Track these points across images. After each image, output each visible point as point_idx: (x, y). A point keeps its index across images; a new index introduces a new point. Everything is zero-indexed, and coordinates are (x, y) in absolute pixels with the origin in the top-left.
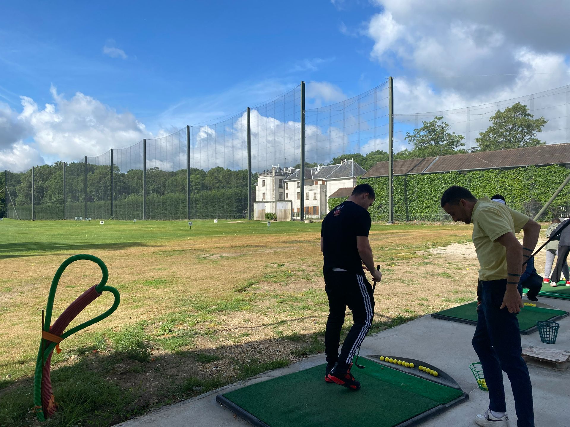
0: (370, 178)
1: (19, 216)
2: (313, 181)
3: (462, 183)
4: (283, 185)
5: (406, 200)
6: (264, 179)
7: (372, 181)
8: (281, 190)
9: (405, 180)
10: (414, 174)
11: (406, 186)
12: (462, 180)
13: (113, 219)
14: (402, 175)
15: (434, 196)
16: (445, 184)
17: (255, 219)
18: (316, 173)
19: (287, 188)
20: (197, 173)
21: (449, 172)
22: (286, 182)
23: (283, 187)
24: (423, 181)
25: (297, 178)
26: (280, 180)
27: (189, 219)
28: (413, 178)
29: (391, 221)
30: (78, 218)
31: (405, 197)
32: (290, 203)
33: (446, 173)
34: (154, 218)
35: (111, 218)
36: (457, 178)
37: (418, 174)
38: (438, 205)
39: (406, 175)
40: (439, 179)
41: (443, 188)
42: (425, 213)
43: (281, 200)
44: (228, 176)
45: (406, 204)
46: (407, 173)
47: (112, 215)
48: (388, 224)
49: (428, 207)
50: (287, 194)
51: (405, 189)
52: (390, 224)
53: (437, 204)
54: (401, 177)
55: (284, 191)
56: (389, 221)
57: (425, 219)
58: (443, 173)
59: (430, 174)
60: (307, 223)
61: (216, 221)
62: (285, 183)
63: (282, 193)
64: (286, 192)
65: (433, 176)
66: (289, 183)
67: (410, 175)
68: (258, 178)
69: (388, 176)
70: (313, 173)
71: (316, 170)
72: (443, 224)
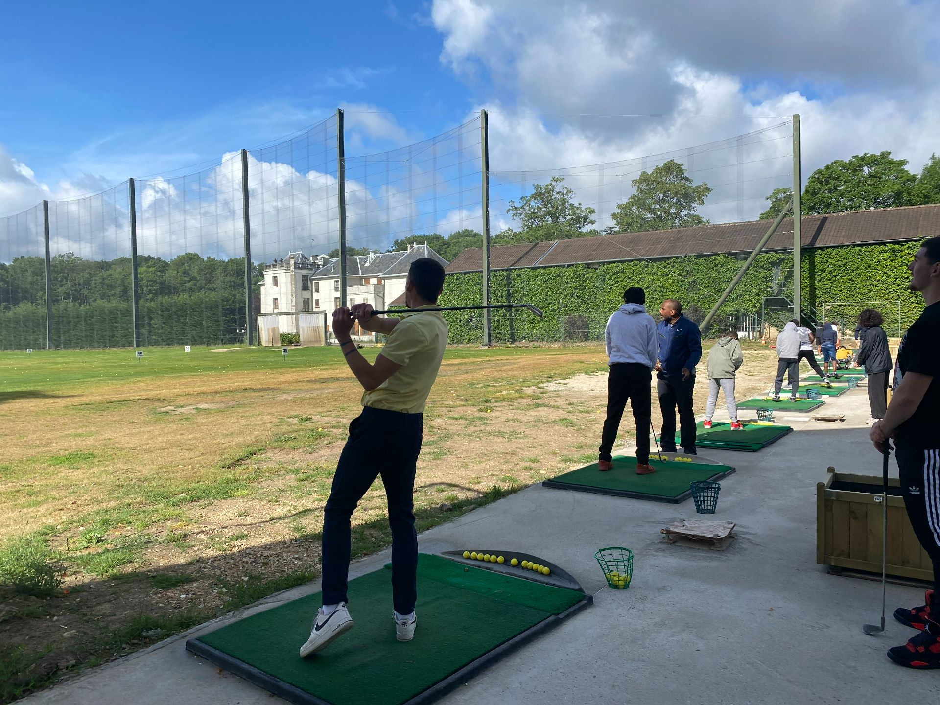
2: (361, 278)
3: (592, 282)
4: (310, 285)
6: (275, 275)
7: (458, 279)
8: (306, 294)
9: (508, 277)
10: (521, 269)
11: (509, 287)
12: (592, 277)
14: (503, 270)
15: (551, 303)
16: (567, 283)
17: (264, 344)
18: (367, 264)
19: (317, 290)
20: (150, 263)
21: (573, 265)
22: (314, 279)
23: (310, 289)
24: (535, 280)
25: (334, 273)
26: (303, 276)
27: (138, 346)
28: (520, 275)
29: (487, 343)
32: (322, 317)
33: (569, 266)
34: (68, 345)
36: (584, 275)
37: (528, 268)
38: (557, 316)
39: (509, 270)
40: (558, 276)
41: (565, 289)
42: (538, 329)
43: (307, 310)
44: (209, 268)
45: (510, 315)
46: (511, 266)
48: (483, 348)
49: (542, 320)
50: (317, 301)
51: (508, 291)
52: (486, 347)
54: (501, 274)
55: (312, 295)
56: (485, 343)
57: (538, 339)
58: (564, 266)
59: (544, 268)
61: (188, 349)
62: (314, 282)
63: (308, 298)
64: (316, 296)
65: (548, 271)
66: (320, 282)
67: (515, 269)
68: (264, 273)
69: (482, 272)
70: (362, 266)
71: (367, 261)
72: (565, 346)
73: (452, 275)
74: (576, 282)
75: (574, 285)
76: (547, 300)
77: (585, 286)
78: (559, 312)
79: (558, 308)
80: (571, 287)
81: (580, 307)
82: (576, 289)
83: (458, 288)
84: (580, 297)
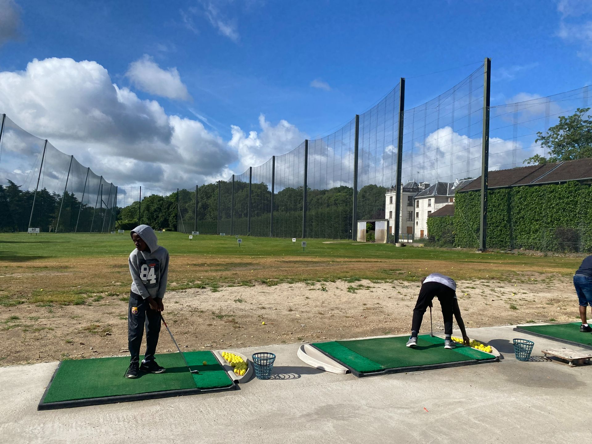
0: (468, 191)
1: (185, 230)
3: (583, 198)
4: (413, 202)
5: (509, 221)
6: (391, 196)
7: (471, 195)
8: (411, 209)
9: (509, 193)
10: (521, 186)
11: (509, 202)
12: (584, 193)
14: (506, 188)
15: (544, 216)
16: (560, 198)
17: (358, 240)
19: (418, 206)
21: (566, 182)
22: (417, 199)
23: (413, 205)
24: (531, 196)
25: (428, 194)
26: (409, 197)
28: (519, 192)
29: (482, 248)
30: (195, 233)
31: (509, 217)
32: (386, 223)
33: (563, 183)
35: (248, 235)
36: (576, 191)
37: (526, 186)
39: (510, 187)
40: (552, 192)
41: (557, 204)
42: (533, 239)
43: (410, 220)
45: (510, 226)
46: (514, 184)
47: (249, 231)
48: (477, 252)
49: (537, 231)
50: (417, 213)
51: (509, 205)
52: (480, 252)
53: (549, 227)
54: (504, 190)
55: (415, 209)
56: (479, 248)
57: (534, 247)
58: (557, 183)
59: (540, 185)
60: (398, 246)
61: (294, 240)
63: (412, 212)
64: (417, 210)
65: (543, 188)
67: (516, 186)
68: (386, 195)
70: (450, 188)
71: (453, 186)
74: (568, 198)
75: (566, 200)
76: (541, 213)
77: (577, 202)
78: (552, 225)
79: (551, 221)
80: (563, 202)
81: (571, 220)
82: (568, 204)
83: (471, 202)
84: (572, 212)
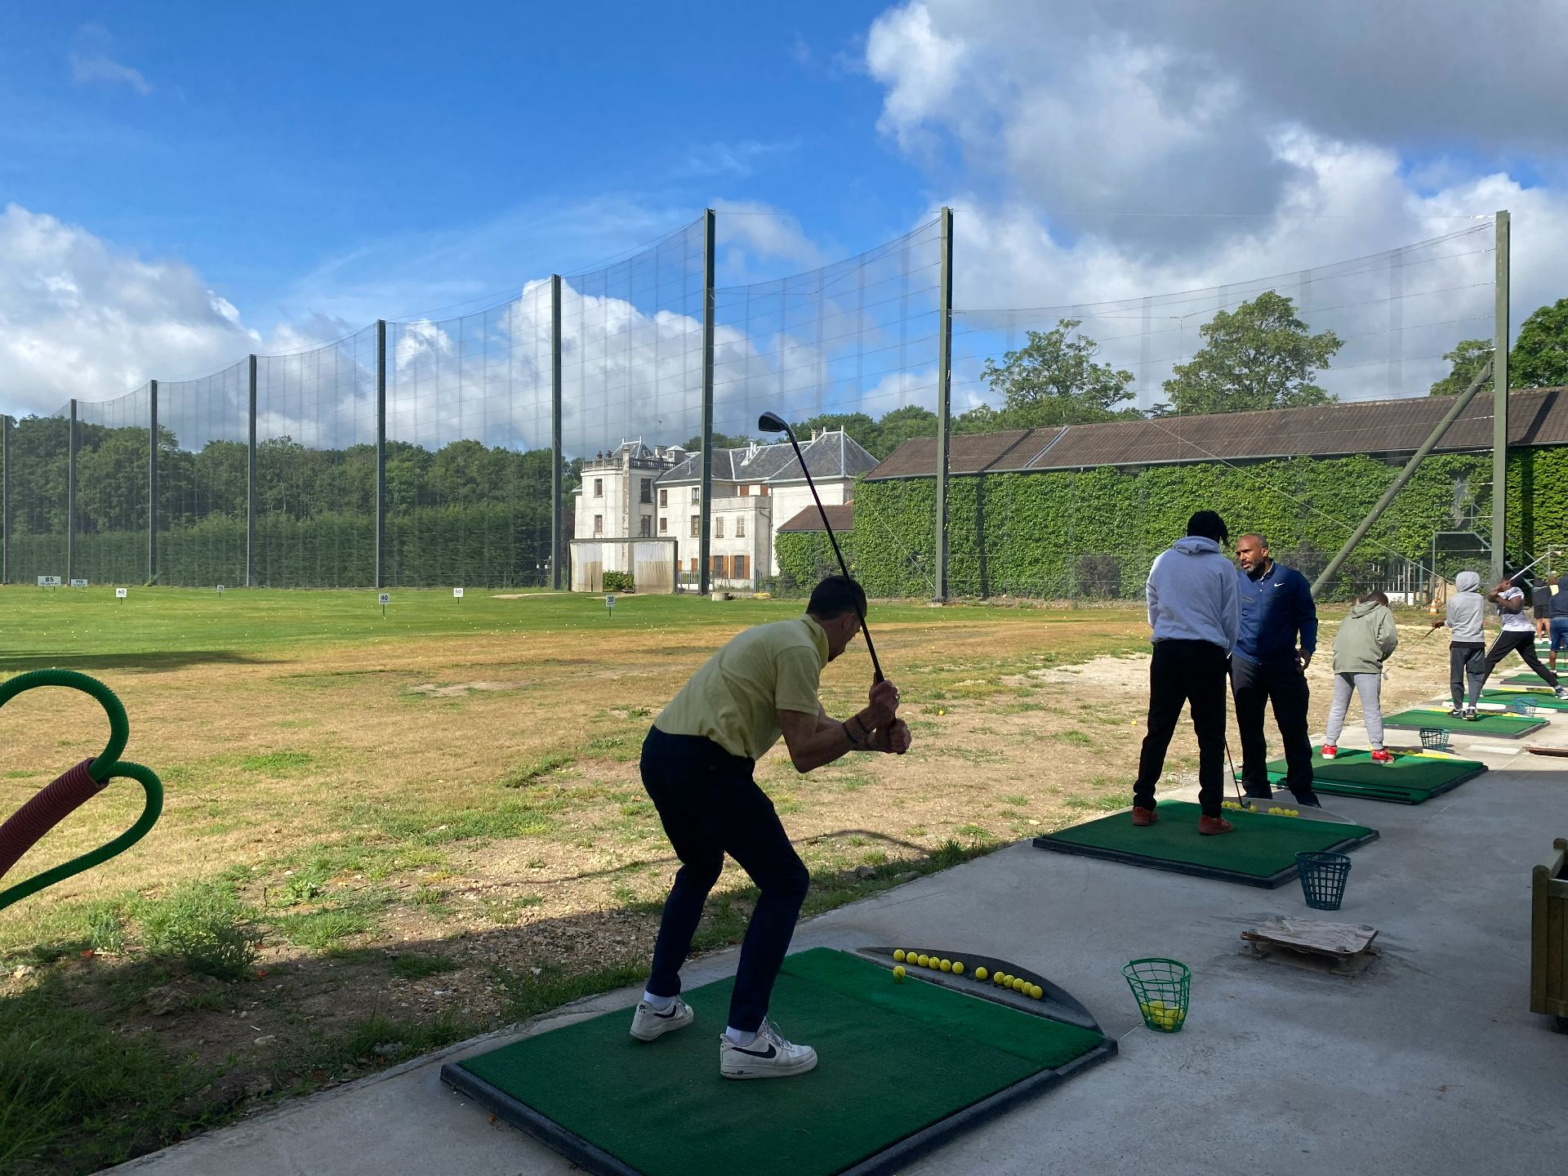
0: (887, 480)
2: (735, 485)
3: (1127, 499)
4: (652, 495)
5: (981, 541)
6: (599, 477)
7: (894, 489)
8: (647, 510)
9: (979, 486)
10: (1004, 473)
11: (980, 504)
12: (1127, 490)
13: (154, 583)
14: (972, 475)
15: (1053, 532)
16: (1083, 499)
17: (575, 588)
18: (745, 463)
19: (664, 503)
20: (406, 455)
21: (1094, 469)
22: (660, 486)
23: (654, 501)
24: (1026, 492)
25: (692, 476)
26: (643, 480)
27: (382, 586)
28: (1001, 484)
29: (941, 597)
30: (47, 580)
31: (980, 535)
32: (670, 547)
33: (1087, 470)
34: (277, 581)
35: (150, 582)
36: (1112, 486)
37: (1014, 473)
38: (1063, 556)
39: (982, 475)
40: (1067, 486)
41: (1078, 510)
42: (1029, 576)
43: (646, 535)
44: (496, 465)
45: (982, 551)
46: (986, 469)
48: (933, 606)
49: (1037, 561)
50: (664, 521)
51: (979, 511)
52: (939, 605)
53: (1062, 553)
54: (969, 480)
55: (656, 511)
56: (936, 598)
57: (1030, 593)
58: (1078, 470)
59: (1044, 472)
60: (717, 599)
61: (458, 593)
62: (659, 490)
63: (650, 516)
64: (661, 513)
65: (1051, 478)
66: (670, 490)
67: (993, 473)
68: (582, 474)
69: (935, 477)
70: (737, 464)
71: (745, 457)
72: (1076, 607)
73: (885, 481)
74: (1098, 498)
75: (1096, 503)
76: (1046, 527)
77: (1115, 506)
78: (1068, 549)
79: (1066, 541)
80: (1089, 506)
81: (1104, 540)
82: (1098, 509)
83: (893, 503)
84: (1105, 524)
